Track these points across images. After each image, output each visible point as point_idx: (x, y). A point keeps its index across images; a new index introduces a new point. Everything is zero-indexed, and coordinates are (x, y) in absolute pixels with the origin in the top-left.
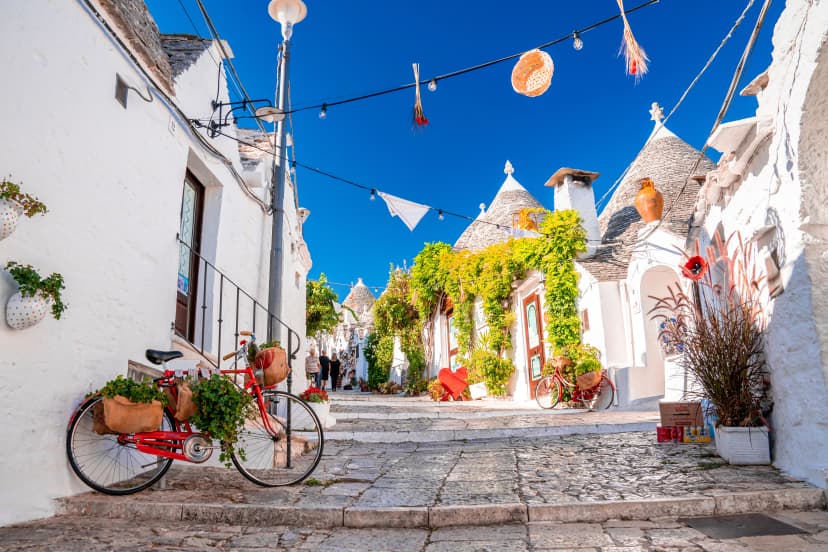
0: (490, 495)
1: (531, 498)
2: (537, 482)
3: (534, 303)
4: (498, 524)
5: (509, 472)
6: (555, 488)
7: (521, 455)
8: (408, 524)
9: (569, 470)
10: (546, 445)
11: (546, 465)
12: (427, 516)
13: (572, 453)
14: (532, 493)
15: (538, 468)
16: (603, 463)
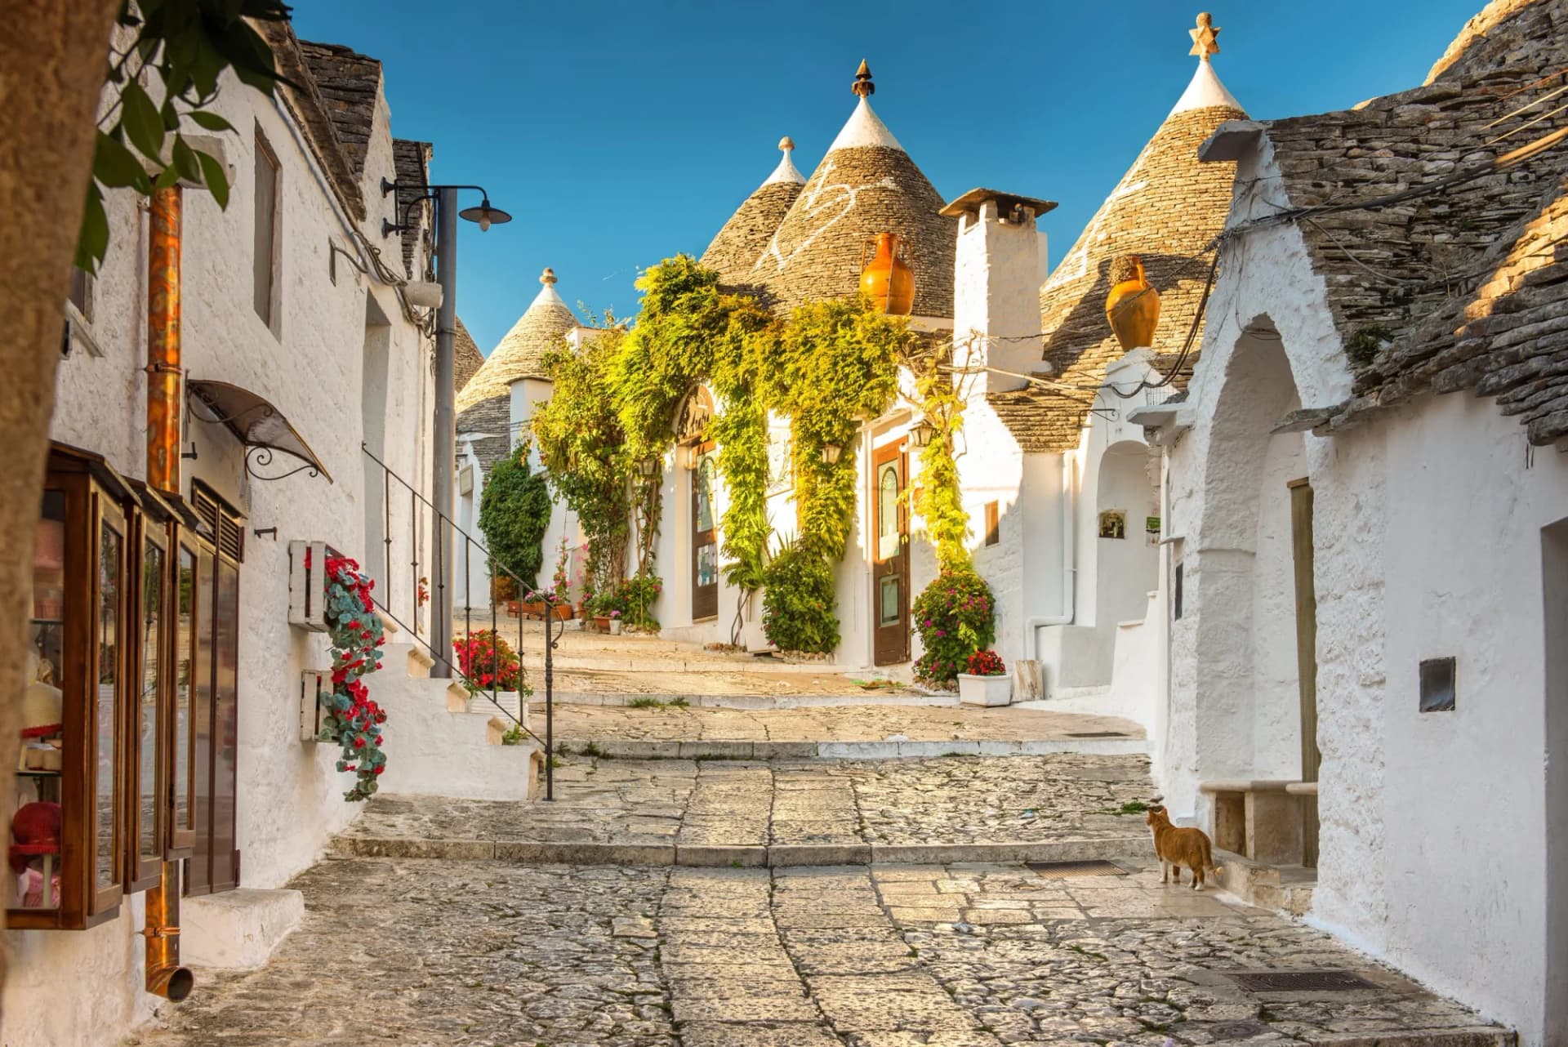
0: (829, 835)
1: (873, 839)
2: (881, 824)
3: (895, 464)
4: (839, 864)
5: (848, 810)
6: (901, 830)
7: (861, 789)
8: (745, 864)
9: (922, 810)
10: (896, 771)
11: (894, 804)
12: (766, 854)
13: (930, 787)
14: (875, 835)
15: (884, 807)
16: (967, 803)
